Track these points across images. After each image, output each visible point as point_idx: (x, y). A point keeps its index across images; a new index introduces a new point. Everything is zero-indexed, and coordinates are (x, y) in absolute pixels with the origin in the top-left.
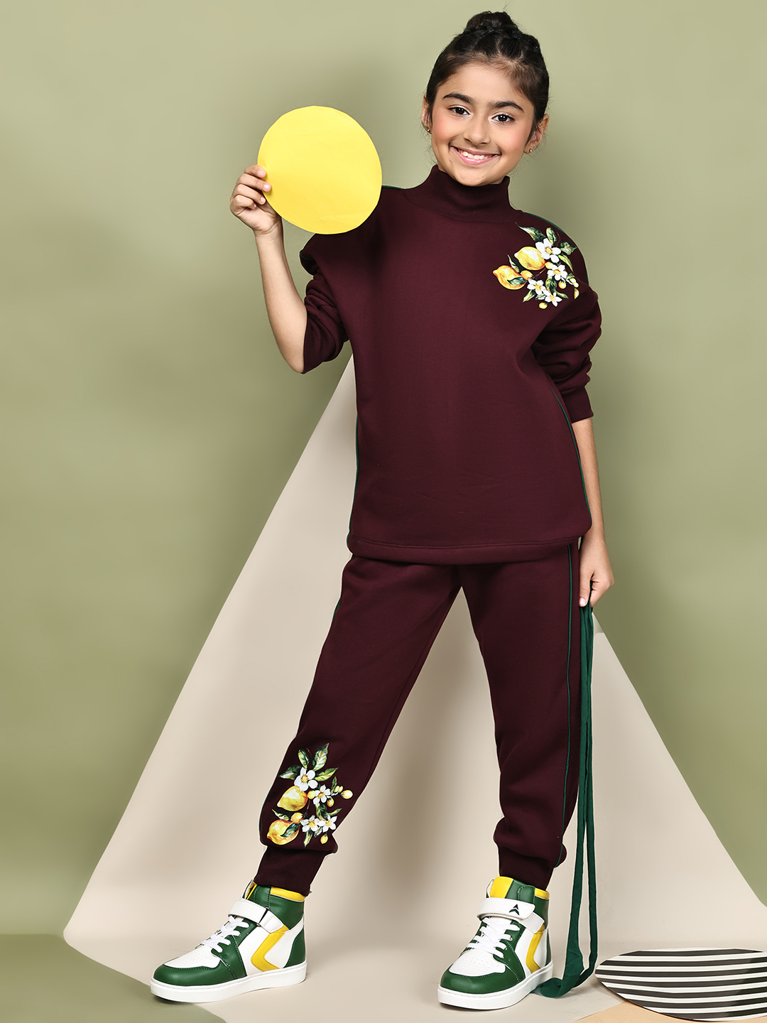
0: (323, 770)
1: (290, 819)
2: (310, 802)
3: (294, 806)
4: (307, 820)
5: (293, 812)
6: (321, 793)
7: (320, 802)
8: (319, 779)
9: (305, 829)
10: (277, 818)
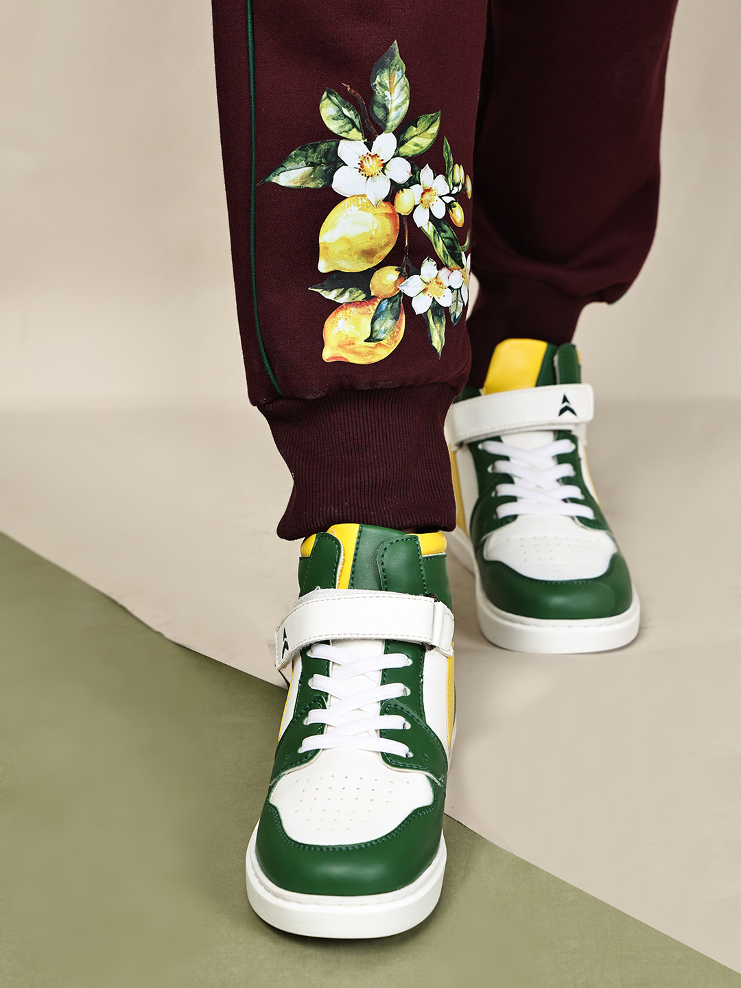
0: (410, 120)
1: (367, 291)
2: (406, 223)
3: (368, 254)
4: (415, 278)
5: (369, 274)
6: (427, 191)
7: (432, 218)
8: (409, 149)
9: (421, 306)
10: (333, 306)
